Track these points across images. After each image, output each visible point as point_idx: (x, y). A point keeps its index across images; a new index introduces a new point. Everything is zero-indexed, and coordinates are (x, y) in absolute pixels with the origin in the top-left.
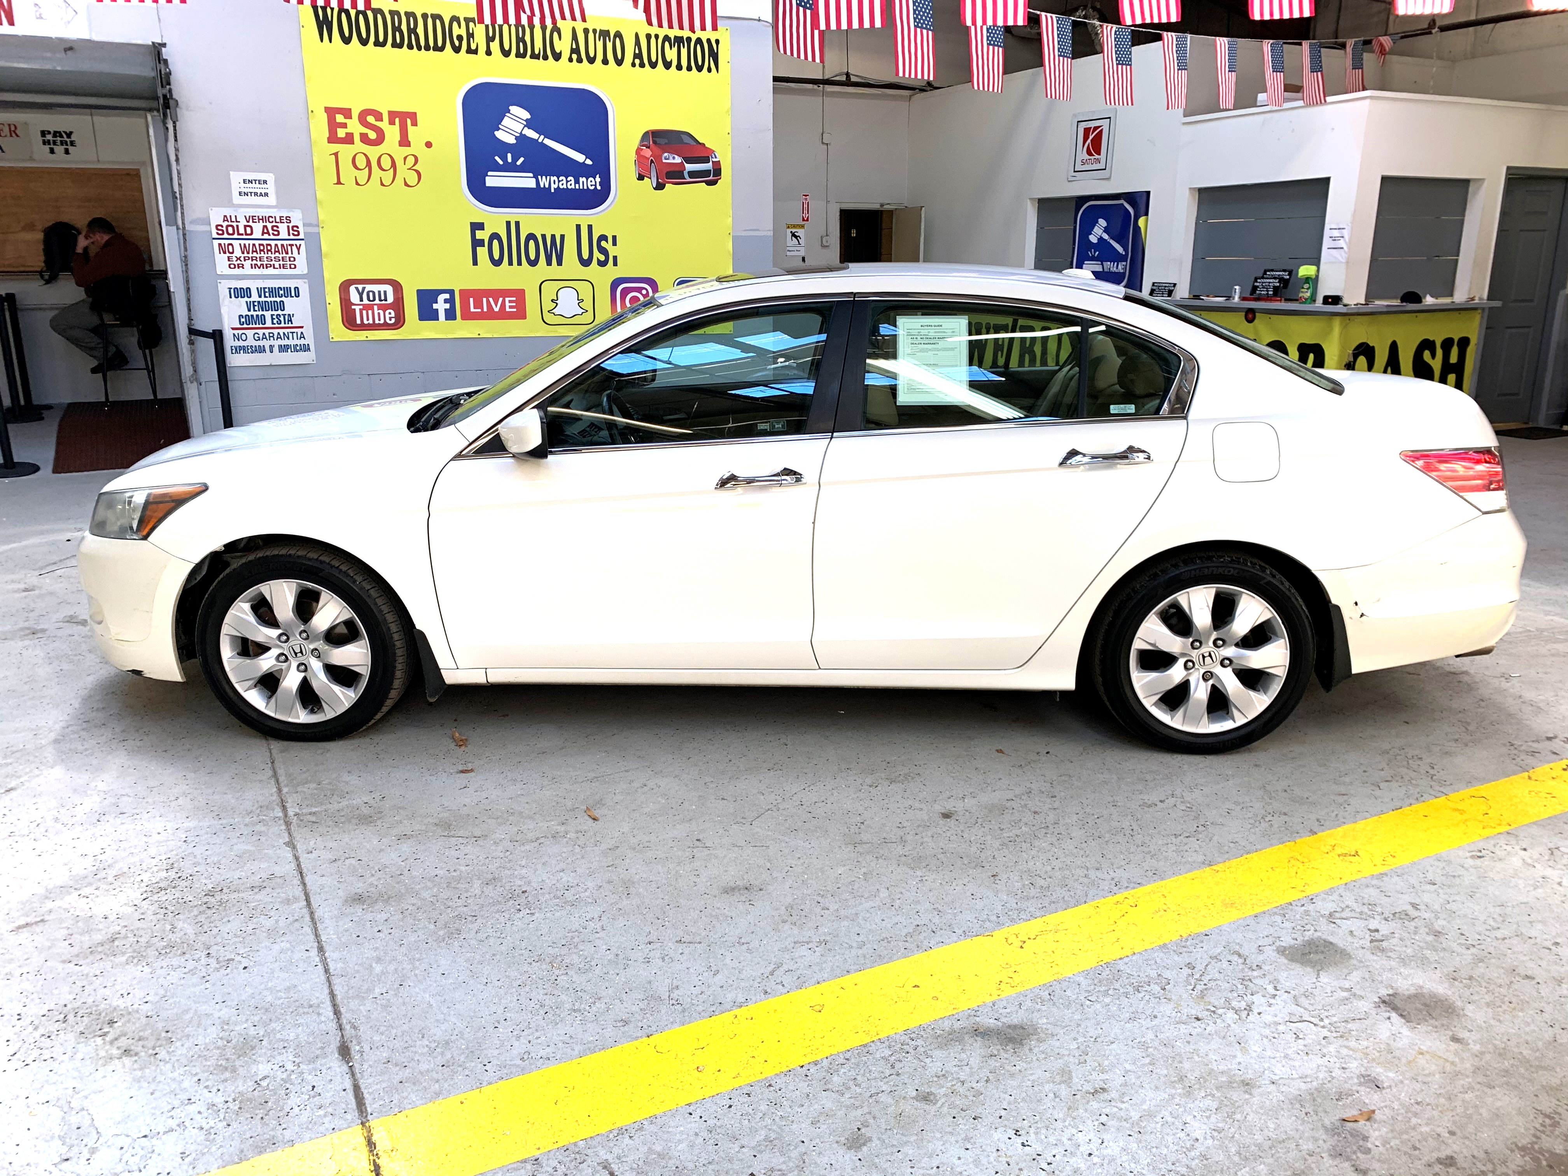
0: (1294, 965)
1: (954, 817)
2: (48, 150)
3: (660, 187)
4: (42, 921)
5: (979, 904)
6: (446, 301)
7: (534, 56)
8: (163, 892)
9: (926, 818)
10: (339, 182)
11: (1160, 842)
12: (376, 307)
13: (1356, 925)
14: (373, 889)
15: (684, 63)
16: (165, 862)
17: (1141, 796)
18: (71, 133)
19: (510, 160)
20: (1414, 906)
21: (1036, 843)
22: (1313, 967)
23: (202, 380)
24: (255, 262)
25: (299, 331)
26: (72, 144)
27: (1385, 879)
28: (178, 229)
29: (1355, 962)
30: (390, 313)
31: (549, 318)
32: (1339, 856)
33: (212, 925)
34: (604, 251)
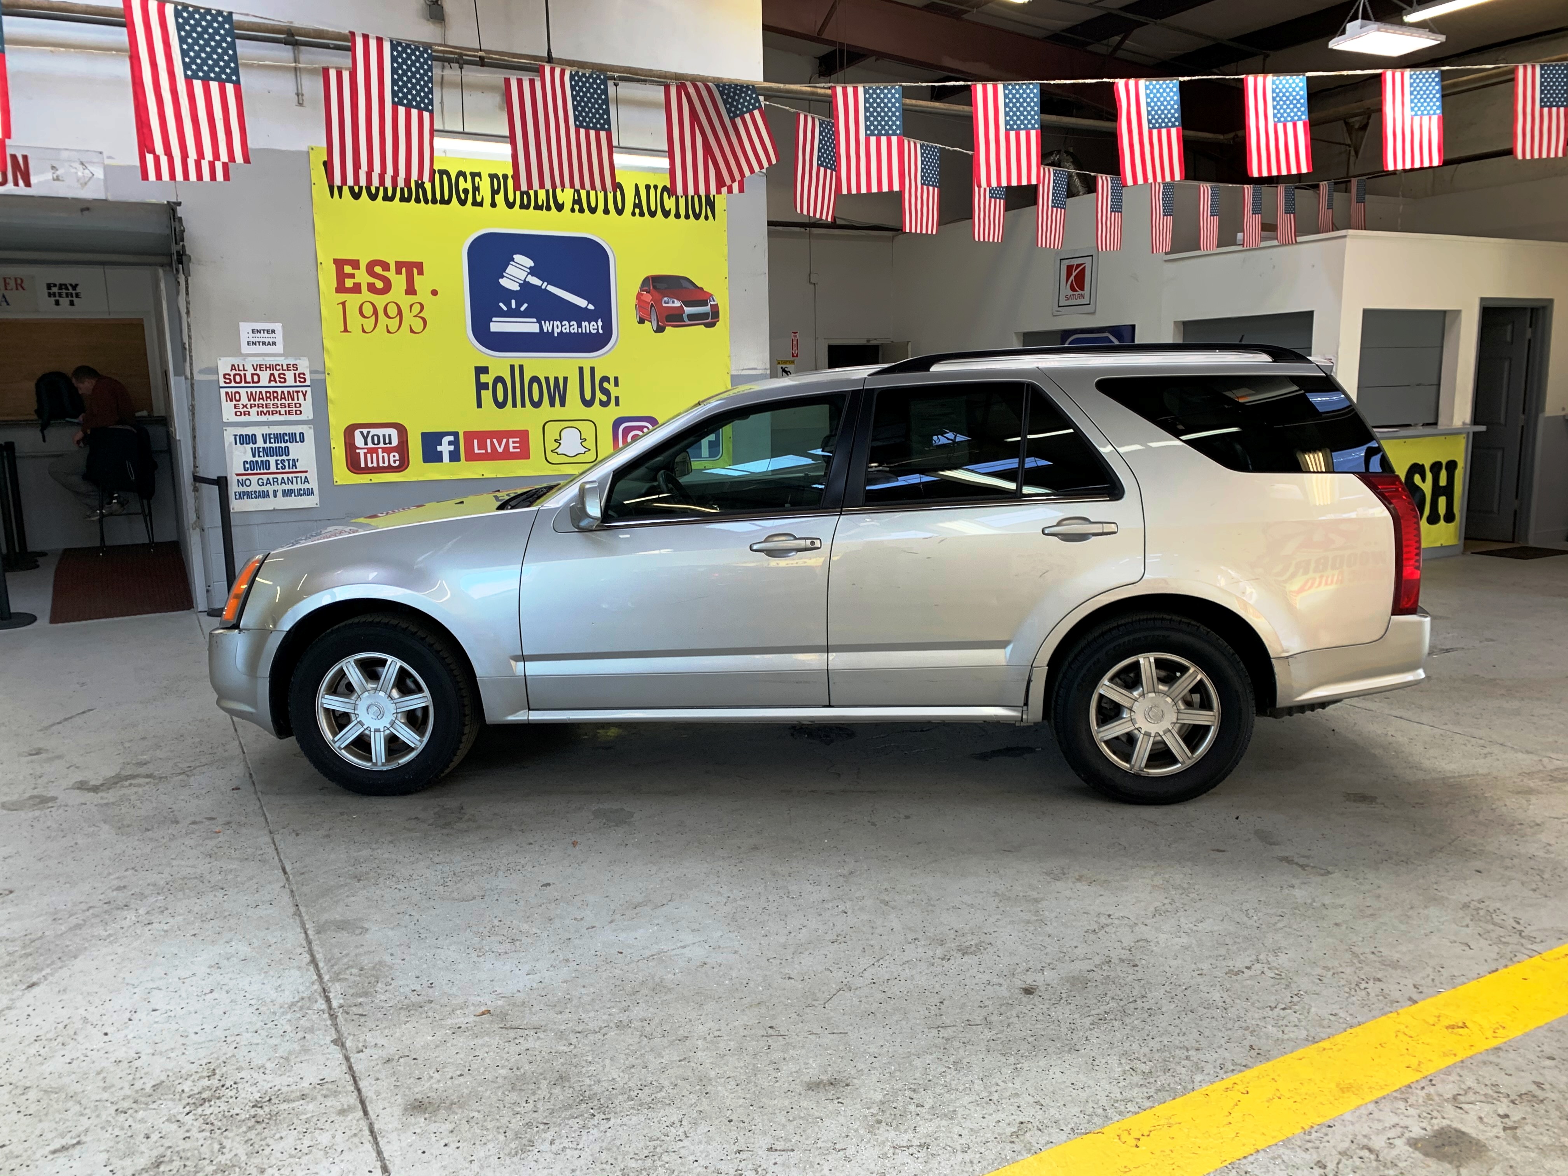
0: (1430, 1161)
1: (1037, 992)
2: (54, 302)
3: (660, 329)
4: (79, 1143)
5: (1083, 1095)
6: (450, 443)
7: (538, 207)
8: (207, 1104)
9: (1006, 994)
10: (346, 330)
11: (1256, 1016)
12: (380, 451)
13: (1486, 1109)
14: (434, 1094)
15: (682, 212)
16: (206, 1067)
17: (1224, 963)
18: (77, 285)
19: (514, 306)
20: (1539, 1085)
21: (1127, 1020)
22: (1450, 1163)
23: (206, 527)
24: (261, 409)
25: (303, 475)
26: (77, 295)
27: (1501, 1053)
28: (186, 378)
29: (1494, 1155)
30: (394, 456)
31: (552, 457)
32: (1447, 1028)
33: (263, 1143)
34: (606, 392)
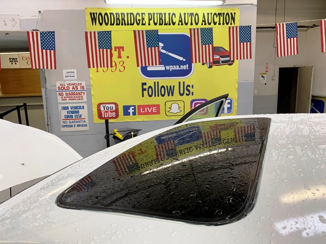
3: (210, 67)
6: (133, 109)
10: (97, 71)
12: (109, 112)
15: (221, 22)
24: (70, 98)
25: (84, 120)
30: (114, 114)
31: (168, 114)
34: (188, 90)
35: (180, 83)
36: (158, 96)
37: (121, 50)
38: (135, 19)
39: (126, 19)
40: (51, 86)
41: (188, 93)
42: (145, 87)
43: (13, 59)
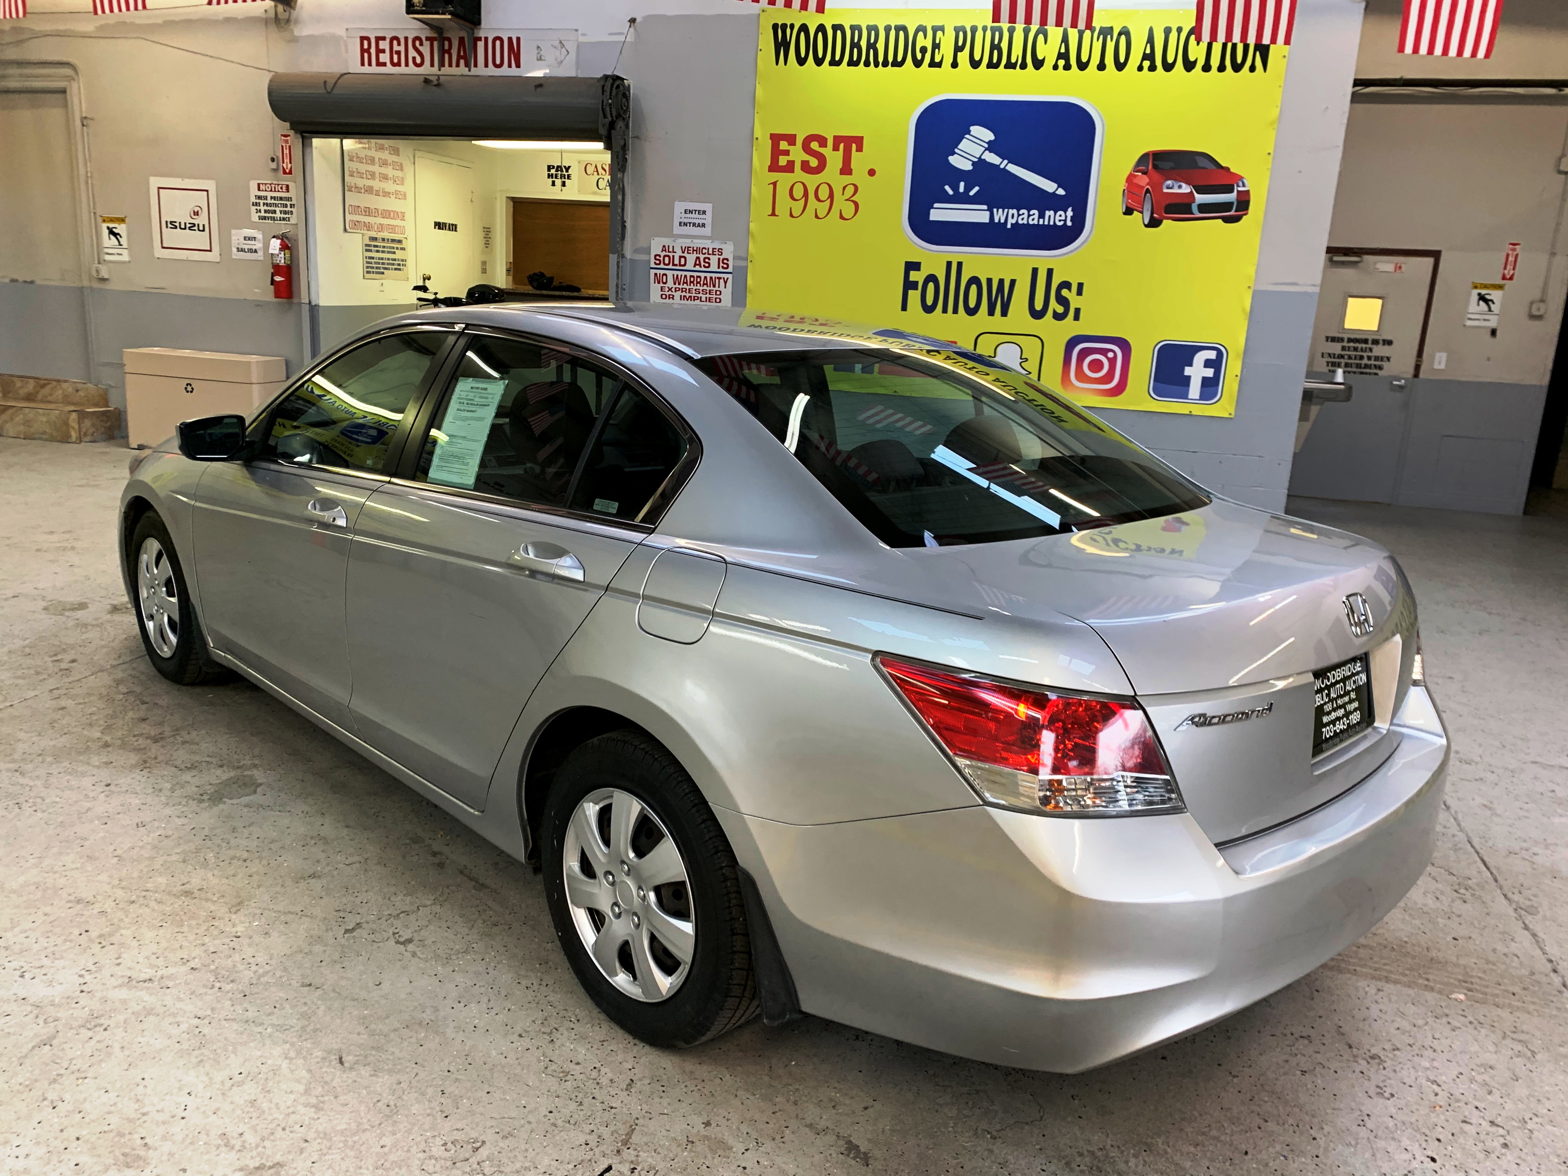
3: (1154, 223)
7: (1010, 65)
15: (1215, 62)
24: (684, 294)
34: (1064, 302)
35: (1035, 271)
36: (955, 311)
37: (854, 146)
38: (910, 46)
39: (881, 46)
40: (636, 251)
41: (1060, 309)
42: (914, 276)
43: (559, 168)
